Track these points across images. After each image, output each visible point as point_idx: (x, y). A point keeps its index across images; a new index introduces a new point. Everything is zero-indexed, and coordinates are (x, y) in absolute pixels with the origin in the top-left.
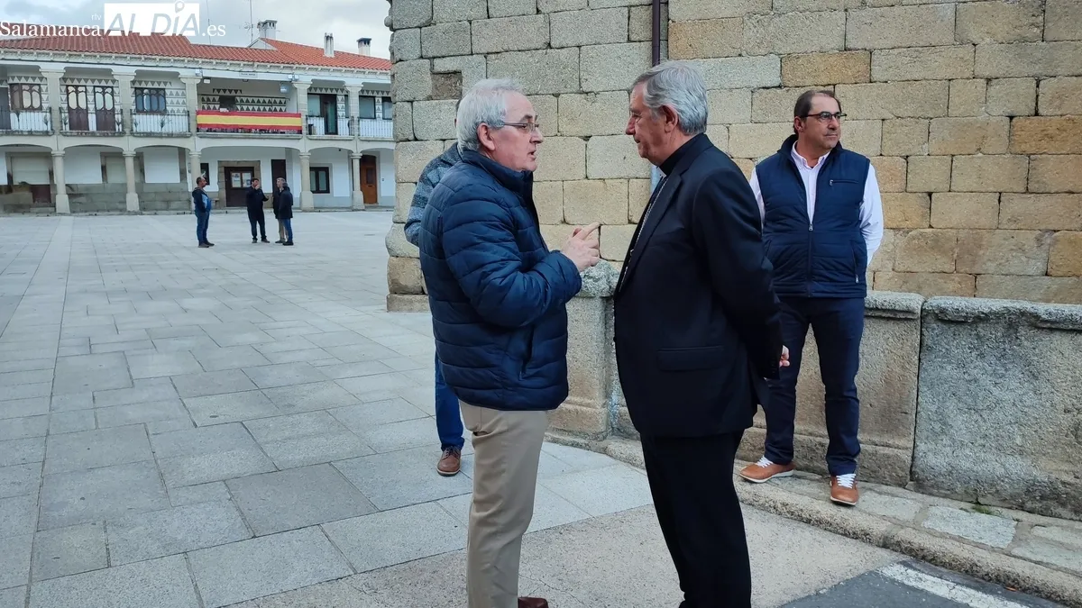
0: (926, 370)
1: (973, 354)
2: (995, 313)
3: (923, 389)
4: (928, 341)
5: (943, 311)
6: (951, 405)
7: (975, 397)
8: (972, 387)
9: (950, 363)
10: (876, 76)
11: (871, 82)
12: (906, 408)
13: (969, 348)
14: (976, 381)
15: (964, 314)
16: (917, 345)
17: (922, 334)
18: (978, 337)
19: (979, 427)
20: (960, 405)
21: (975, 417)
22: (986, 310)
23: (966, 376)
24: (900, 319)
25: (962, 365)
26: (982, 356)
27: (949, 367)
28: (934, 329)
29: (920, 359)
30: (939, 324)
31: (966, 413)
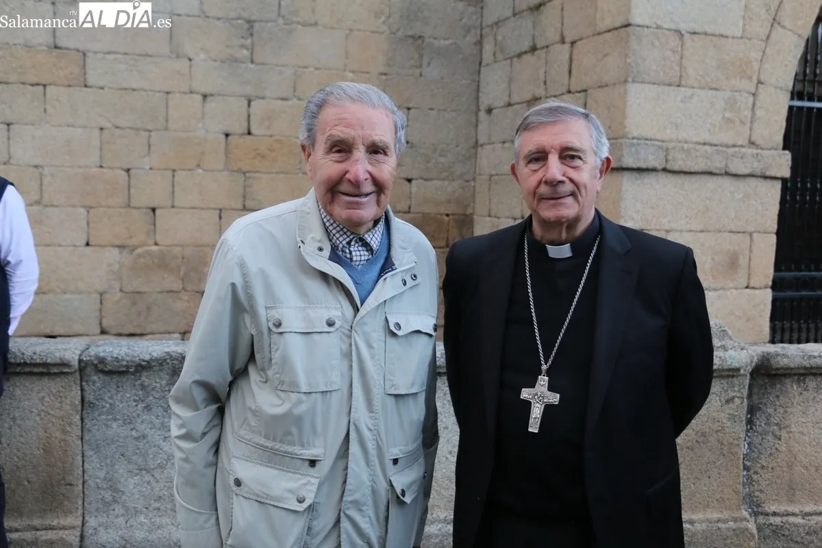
0: (90, 431)
1: (139, 407)
2: (157, 360)
3: (89, 453)
4: (90, 397)
5: (102, 361)
6: (121, 469)
7: (145, 456)
8: (141, 445)
9: (115, 420)
10: (91, 80)
11: (86, 86)
12: (70, 479)
13: (135, 401)
14: (144, 437)
15: (125, 363)
16: (77, 401)
17: (82, 390)
18: (143, 387)
19: (152, 489)
20: (130, 467)
21: (147, 478)
22: (147, 357)
23: (134, 433)
24: (55, 374)
25: (128, 421)
26: (148, 408)
27: (115, 425)
28: (94, 382)
29: (82, 419)
30: (101, 375)
31: (137, 474)
